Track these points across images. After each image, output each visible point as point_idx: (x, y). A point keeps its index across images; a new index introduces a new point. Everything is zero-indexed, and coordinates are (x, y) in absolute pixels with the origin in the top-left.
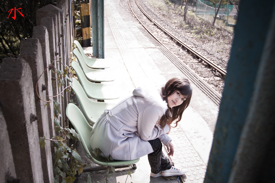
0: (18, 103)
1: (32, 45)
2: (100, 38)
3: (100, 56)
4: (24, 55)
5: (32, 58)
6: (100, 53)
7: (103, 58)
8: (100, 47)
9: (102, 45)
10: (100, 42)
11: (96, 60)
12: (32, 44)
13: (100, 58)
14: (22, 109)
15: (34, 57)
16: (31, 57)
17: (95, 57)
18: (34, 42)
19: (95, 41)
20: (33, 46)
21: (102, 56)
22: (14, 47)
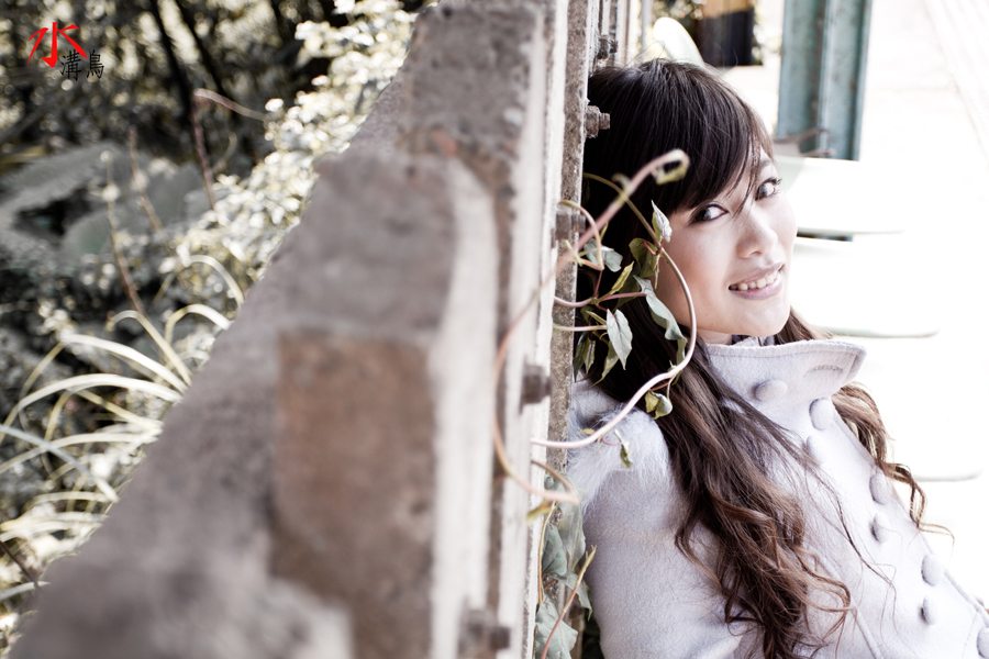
0: (401, 515)
1: (492, 55)
2: (841, 10)
3: (831, 141)
4: (437, 127)
5: (487, 158)
6: (831, 115)
7: (850, 154)
8: (836, 78)
9: (849, 60)
10: (837, 36)
11: (798, 169)
12: (497, 46)
13: (827, 156)
14: (424, 562)
15: (501, 147)
16: (482, 151)
17: (793, 148)
18: (511, 32)
19: (804, 30)
20: (499, 61)
21: (841, 144)
22: (225, 51)
